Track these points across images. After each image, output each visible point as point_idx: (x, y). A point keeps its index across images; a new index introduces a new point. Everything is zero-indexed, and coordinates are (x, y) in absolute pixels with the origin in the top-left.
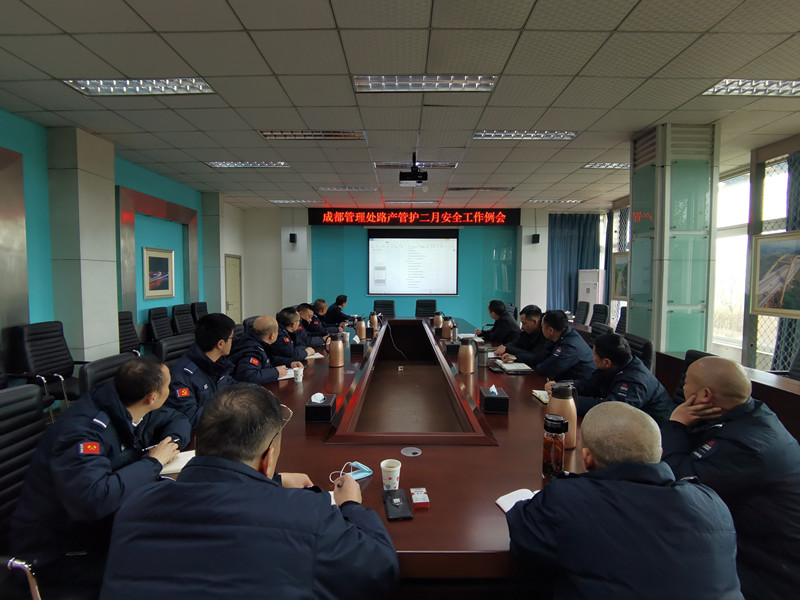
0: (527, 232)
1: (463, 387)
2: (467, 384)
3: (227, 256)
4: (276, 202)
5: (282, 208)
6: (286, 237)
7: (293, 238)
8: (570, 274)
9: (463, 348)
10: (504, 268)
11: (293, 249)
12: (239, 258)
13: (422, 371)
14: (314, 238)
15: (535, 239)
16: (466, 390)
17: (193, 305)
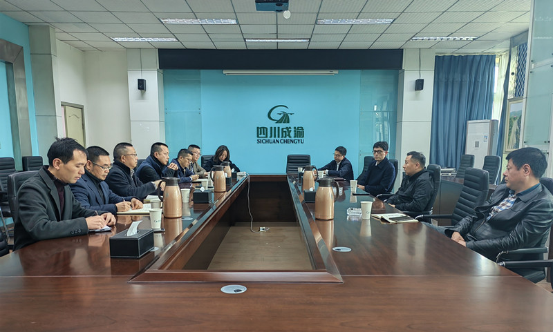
3: (63, 104)
4: (119, 39)
5: (128, 49)
6: (133, 84)
7: (142, 85)
12: (81, 108)
15: (419, 85)
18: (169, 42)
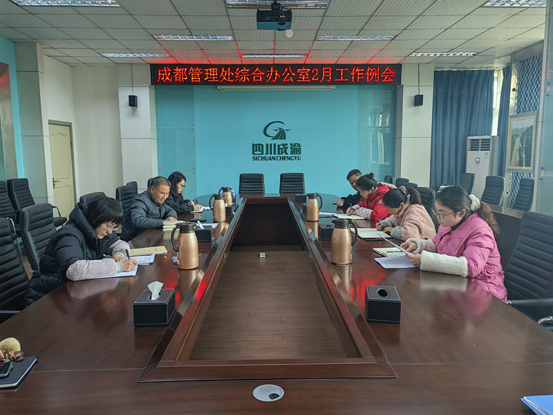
0: (408, 94)
1: (337, 280)
2: (342, 278)
3: (51, 123)
4: (110, 55)
5: (117, 64)
6: (124, 100)
7: (133, 101)
9: (337, 232)
10: (380, 137)
11: (134, 114)
12: (69, 125)
13: (288, 257)
14: (158, 100)
15: (418, 101)
16: (342, 284)
17: (9, 182)
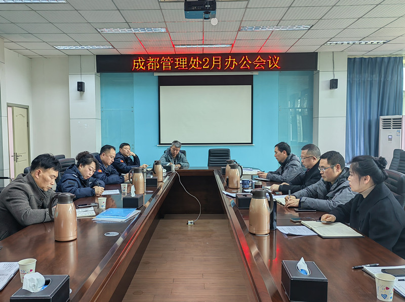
0: (324, 78)
5: (69, 56)
6: (73, 86)
7: (81, 87)
8: (370, 121)
11: (81, 97)
12: (27, 108)
14: (103, 86)
15: (334, 84)
18: (105, 49)
